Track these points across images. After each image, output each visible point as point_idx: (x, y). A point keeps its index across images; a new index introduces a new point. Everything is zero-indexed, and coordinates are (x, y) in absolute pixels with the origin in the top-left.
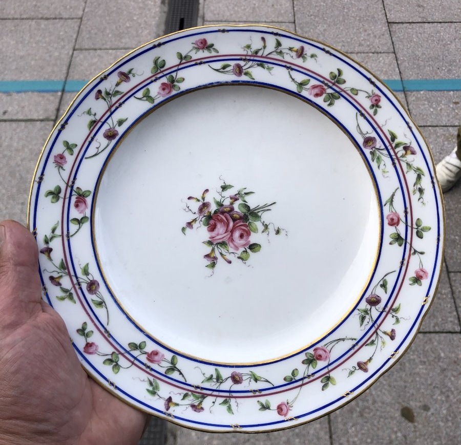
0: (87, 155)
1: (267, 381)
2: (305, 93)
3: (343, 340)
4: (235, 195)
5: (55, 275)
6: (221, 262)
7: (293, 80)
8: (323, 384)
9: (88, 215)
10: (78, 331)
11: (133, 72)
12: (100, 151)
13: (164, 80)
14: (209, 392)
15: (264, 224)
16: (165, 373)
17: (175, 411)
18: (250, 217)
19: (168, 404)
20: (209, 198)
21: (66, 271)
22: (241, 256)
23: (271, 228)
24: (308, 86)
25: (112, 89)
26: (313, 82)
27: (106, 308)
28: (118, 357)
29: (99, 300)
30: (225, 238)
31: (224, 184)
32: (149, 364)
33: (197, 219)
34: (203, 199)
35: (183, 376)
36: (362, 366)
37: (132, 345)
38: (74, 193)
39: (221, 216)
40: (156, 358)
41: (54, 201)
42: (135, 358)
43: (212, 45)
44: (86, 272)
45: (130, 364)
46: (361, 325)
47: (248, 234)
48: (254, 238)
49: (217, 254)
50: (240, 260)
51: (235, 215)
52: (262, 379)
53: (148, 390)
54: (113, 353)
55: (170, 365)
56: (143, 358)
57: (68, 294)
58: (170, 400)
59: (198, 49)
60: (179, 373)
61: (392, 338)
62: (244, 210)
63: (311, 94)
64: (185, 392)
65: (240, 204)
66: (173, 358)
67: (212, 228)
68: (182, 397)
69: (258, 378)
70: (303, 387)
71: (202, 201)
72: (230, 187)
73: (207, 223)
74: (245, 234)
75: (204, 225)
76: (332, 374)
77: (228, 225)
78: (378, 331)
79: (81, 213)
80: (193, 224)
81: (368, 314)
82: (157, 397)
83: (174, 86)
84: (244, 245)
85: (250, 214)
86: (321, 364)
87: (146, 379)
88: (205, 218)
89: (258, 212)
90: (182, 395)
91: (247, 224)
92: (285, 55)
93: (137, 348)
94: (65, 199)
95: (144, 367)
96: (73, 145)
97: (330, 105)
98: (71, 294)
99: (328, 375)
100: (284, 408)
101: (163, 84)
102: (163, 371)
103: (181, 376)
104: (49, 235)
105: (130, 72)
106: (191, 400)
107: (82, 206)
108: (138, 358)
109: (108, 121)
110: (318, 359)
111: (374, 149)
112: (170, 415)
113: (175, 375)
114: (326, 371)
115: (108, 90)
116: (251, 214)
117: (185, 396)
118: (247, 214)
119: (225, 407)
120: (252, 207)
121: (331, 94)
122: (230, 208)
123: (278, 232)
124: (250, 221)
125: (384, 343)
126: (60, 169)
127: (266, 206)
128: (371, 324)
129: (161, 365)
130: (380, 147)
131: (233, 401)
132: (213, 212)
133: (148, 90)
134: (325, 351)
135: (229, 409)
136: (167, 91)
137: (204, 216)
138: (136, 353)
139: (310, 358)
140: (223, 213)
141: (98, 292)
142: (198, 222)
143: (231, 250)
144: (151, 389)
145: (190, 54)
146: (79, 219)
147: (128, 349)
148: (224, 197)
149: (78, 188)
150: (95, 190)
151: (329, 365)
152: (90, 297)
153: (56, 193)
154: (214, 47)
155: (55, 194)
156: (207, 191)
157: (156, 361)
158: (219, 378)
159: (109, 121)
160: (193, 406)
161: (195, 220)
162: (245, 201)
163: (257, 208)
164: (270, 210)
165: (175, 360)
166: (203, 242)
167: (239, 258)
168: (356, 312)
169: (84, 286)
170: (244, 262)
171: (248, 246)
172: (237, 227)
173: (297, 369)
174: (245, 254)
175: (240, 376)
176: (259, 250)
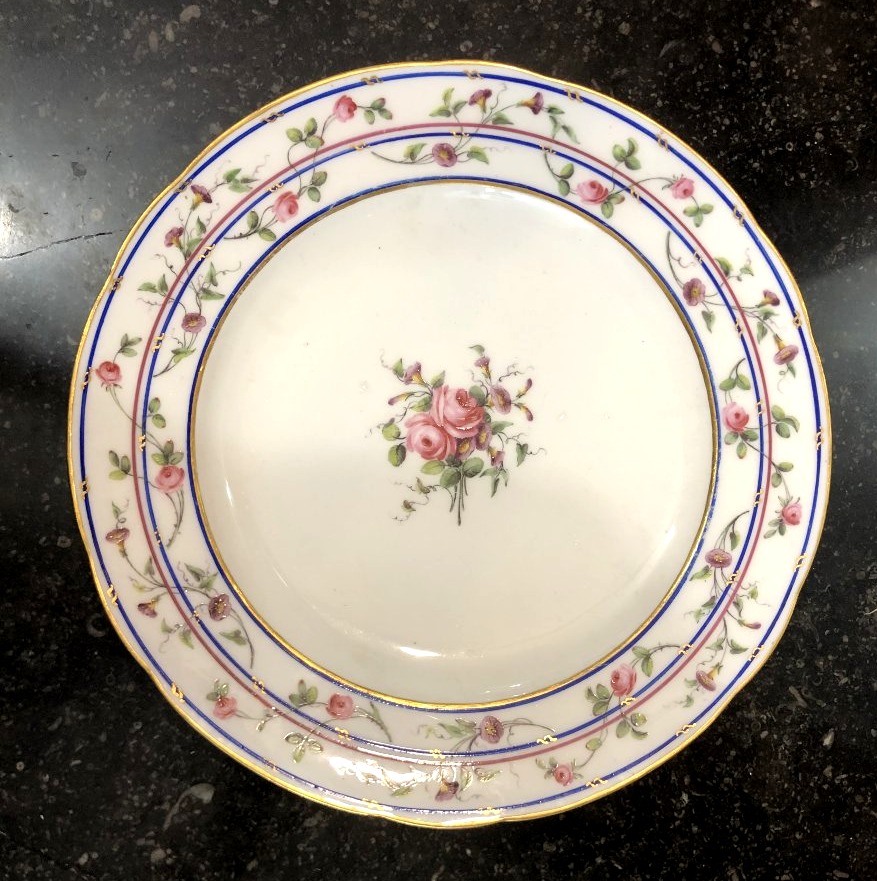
0: (674, 236)
1: (167, 369)
2: (629, 656)
3: (177, 526)
4: (502, 462)
5: (490, 102)
6: (398, 387)
7: (661, 648)
8: (120, 457)
9: (570, 198)
10: (383, 100)
11: (789, 374)
12: (673, 262)
13: (753, 423)
14: (191, 268)
15: (431, 489)
16: (253, 212)
17: (186, 198)
18: (453, 470)
19: (201, 193)
20: (516, 416)
21: (490, 123)
22: (393, 426)
23: (421, 497)
24: (638, 668)
25: (772, 326)
26: (642, 680)
27: (401, 162)
28: (313, 146)
29: (419, 156)
30: (435, 412)
31: (529, 452)
32: (280, 192)
33: (488, 380)
34: (519, 406)
35: (235, 238)
36: (119, 534)
37: (323, 178)
38: (618, 188)
39: (477, 423)
40: (284, 208)
41: (618, 151)
42: (298, 174)
43: (782, 532)
44: (475, 154)
45: (293, 161)
46: (187, 567)
47: (427, 455)
48: (414, 459)
49: (414, 387)
50: (387, 421)
51: (467, 446)
52: (173, 363)
53: (238, 171)
54: (323, 142)
55: (263, 225)
56: (293, 187)
57: (451, 110)
58: (207, 199)
59: (786, 505)
60: (244, 233)
61: (142, 607)
62: (469, 466)
63: (622, 667)
64: (209, 229)
65: (482, 463)
66: (272, 235)
67: (461, 398)
68: (203, 220)
69: (177, 358)
70: (130, 424)
71: (516, 402)
72: (520, 460)
73: (475, 393)
74: (428, 449)
75: (474, 387)
76: (129, 480)
77: (454, 426)
78: (164, 590)
79: (579, 186)
80: (483, 370)
81: (202, 587)
82: (221, 180)
83: (736, 435)
84: (409, 439)
86: (154, 469)
87: (257, 176)
88: (485, 394)
89: (456, 488)
90: (205, 223)
91: (444, 461)
92: (712, 653)
93: (313, 183)
94: (614, 170)
96: (701, 220)
97: (590, 691)
98: (448, 114)
99: (131, 472)
100: (111, 375)
101: (746, 419)
102: (259, 209)
103: (238, 235)
104: (563, 119)
105: (791, 369)
106: (192, 233)
107: (590, 193)
108: (298, 178)
109: (719, 296)
110: (165, 469)
111: (478, 732)
112: (183, 187)
114: (140, 472)
115: (773, 318)
116: (458, 474)
117: (202, 227)
118: (461, 467)
119: (155, 281)
120: (469, 481)
121: (608, 703)
122: (484, 444)
123: (408, 506)
124: (446, 468)
125: (141, 589)
126: (668, 183)
127: (461, 506)
128: (182, 584)
129: (270, 210)
130: (477, 745)
131: (159, 298)
132: (489, 411)
133: (748, 388)
134: (172, 487)
135: (150, 288)
136: (732, 419)
137: (488, 394)
138: (306, 179)
139: (172, 457)
140: (481, 428)
141: (432, 159)
142: (483, 378)
143: (411, 414)
144: (239, 177)
145: (781, 488)
146: (570, 181)
147: (319, 169)
148: (507, 441)
149: (623, 199)
150: (609, 227)
151: (146, 483)
152: (432, 143)
153: (629, 159)
154: (778, 533)
155: (628, 157)
156: (531, 418)
157: (279, 205)
158: (206, 293)
159: (719, 299)
160: (180, 231)
161: (488, 375)
162: (484, 474)
163: (463, 489)
164: (451, 510)
165: (268, 237)
166: (444, 372)
167: (392, 421)
168: (214, 569)
169: (452, 141)
170: (382, 427)
171: (404, 445)
172: (446, 442)
173: (163, 427)
174: (394, 433)
175: (196, 330)
176: (390, 460)
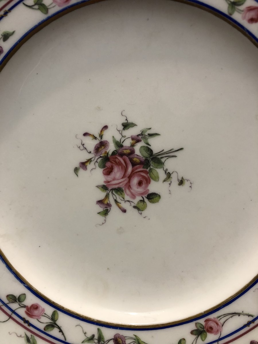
2: (237, 16)
3: (239, 314)
4: (138, 135)
6: (114, 210)
15: (167, 172)
16: (45, 329)
18: (152, 163)
20: (108, 136)
22: (138, 206)
23: (174, 177)
24: (243, 7)
26: (250, 3)
30: (121, 184)
31: (126, 122)
32: (28, 318)
33: (92, 159)
34: (101, 136)
35: (63, 334)
37: (11, 297)
39: (119, 158)
40: (36, 312)
42: (13, 312)
45: (7, 317)
47: (148, 182)
48: (153, 187)
49: (111, 200)
50: (136, 211)
51: (135, 159)
55: (50, 321)
56: (22, 312)
60: (58, 330)
62: (146, 154)
63: (244, 18)
65: (141, 147)
66: (54, 314)
67: (108, 172)
71: (100, 139)
72: (132, 125)
73: (103, 165)
74: (144, 182)
75: (100, 167)
77: (126, 170)
80: (88, 164)
84: (141, 194)
85: (152, 159)
86: (211, 337)
87: (23, 335)
88: (101, 159)
89: (162, 158)
91: (148, 170)
93: (16, 301)
95: (22, 322)
102: (42, 327)
103: (61, 333)
108: (15, 311)
110: (208, 331)
113: (55, 332)
118: (148, 159)
120: (155, 151)
122: (130, 150)
123: (181, 182)
124: (151, 167)
127: (171, 151)
129: (40, 320)
132: (110, 153)
134: (217, 324)
137: (101, 157)
138: (14, 306)
139: (200, 329)
140: (122, 155)
142: (92, 163)
143: (127, 198)
147: (6, 301)
148: (125, 137)
151: (220, 339)
156: (106, 127)
157: (35, 316)
158: (100, 340)
161: (89, 161)
162: (148, 144)
163: (161, 153)
164: (175, 156)
165: (56, 316)
166: (97, 186)
167: (135, 207)
170: (140, 212)
171: (146, 196)
172: (136, 172)
173: (184, 339)
174: (142, 204)
175: (123, 339)
176: (158, 201)
